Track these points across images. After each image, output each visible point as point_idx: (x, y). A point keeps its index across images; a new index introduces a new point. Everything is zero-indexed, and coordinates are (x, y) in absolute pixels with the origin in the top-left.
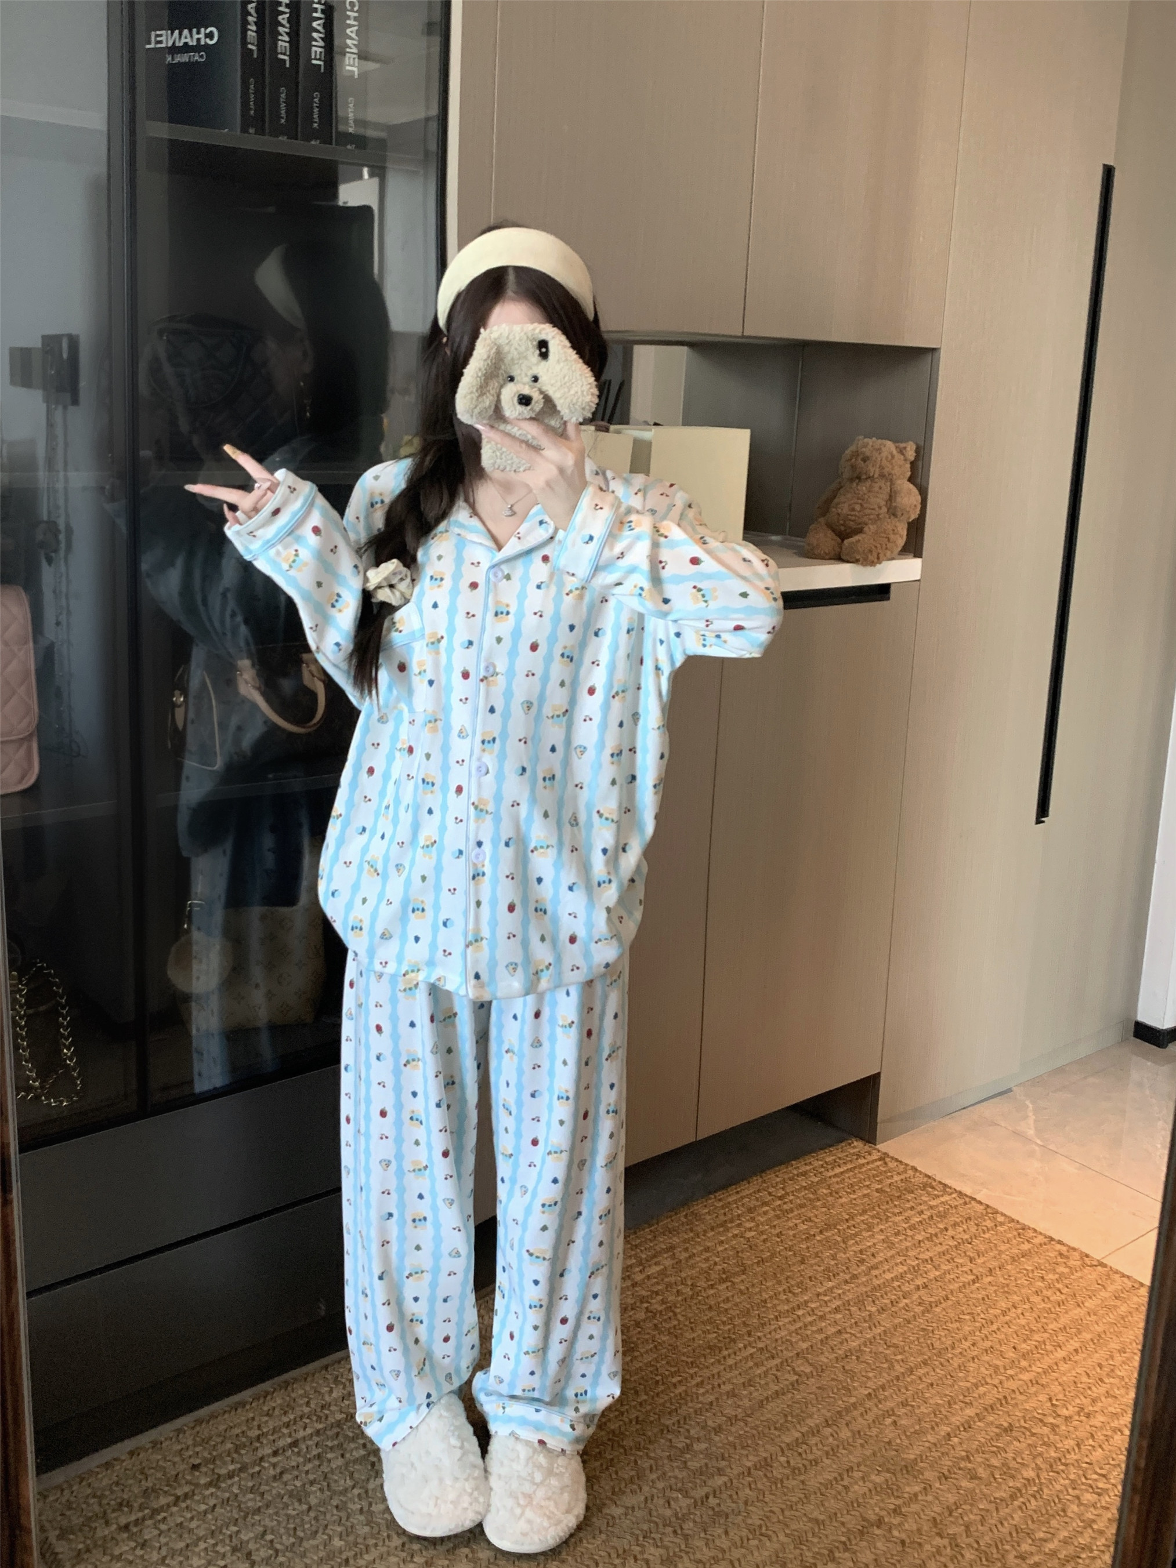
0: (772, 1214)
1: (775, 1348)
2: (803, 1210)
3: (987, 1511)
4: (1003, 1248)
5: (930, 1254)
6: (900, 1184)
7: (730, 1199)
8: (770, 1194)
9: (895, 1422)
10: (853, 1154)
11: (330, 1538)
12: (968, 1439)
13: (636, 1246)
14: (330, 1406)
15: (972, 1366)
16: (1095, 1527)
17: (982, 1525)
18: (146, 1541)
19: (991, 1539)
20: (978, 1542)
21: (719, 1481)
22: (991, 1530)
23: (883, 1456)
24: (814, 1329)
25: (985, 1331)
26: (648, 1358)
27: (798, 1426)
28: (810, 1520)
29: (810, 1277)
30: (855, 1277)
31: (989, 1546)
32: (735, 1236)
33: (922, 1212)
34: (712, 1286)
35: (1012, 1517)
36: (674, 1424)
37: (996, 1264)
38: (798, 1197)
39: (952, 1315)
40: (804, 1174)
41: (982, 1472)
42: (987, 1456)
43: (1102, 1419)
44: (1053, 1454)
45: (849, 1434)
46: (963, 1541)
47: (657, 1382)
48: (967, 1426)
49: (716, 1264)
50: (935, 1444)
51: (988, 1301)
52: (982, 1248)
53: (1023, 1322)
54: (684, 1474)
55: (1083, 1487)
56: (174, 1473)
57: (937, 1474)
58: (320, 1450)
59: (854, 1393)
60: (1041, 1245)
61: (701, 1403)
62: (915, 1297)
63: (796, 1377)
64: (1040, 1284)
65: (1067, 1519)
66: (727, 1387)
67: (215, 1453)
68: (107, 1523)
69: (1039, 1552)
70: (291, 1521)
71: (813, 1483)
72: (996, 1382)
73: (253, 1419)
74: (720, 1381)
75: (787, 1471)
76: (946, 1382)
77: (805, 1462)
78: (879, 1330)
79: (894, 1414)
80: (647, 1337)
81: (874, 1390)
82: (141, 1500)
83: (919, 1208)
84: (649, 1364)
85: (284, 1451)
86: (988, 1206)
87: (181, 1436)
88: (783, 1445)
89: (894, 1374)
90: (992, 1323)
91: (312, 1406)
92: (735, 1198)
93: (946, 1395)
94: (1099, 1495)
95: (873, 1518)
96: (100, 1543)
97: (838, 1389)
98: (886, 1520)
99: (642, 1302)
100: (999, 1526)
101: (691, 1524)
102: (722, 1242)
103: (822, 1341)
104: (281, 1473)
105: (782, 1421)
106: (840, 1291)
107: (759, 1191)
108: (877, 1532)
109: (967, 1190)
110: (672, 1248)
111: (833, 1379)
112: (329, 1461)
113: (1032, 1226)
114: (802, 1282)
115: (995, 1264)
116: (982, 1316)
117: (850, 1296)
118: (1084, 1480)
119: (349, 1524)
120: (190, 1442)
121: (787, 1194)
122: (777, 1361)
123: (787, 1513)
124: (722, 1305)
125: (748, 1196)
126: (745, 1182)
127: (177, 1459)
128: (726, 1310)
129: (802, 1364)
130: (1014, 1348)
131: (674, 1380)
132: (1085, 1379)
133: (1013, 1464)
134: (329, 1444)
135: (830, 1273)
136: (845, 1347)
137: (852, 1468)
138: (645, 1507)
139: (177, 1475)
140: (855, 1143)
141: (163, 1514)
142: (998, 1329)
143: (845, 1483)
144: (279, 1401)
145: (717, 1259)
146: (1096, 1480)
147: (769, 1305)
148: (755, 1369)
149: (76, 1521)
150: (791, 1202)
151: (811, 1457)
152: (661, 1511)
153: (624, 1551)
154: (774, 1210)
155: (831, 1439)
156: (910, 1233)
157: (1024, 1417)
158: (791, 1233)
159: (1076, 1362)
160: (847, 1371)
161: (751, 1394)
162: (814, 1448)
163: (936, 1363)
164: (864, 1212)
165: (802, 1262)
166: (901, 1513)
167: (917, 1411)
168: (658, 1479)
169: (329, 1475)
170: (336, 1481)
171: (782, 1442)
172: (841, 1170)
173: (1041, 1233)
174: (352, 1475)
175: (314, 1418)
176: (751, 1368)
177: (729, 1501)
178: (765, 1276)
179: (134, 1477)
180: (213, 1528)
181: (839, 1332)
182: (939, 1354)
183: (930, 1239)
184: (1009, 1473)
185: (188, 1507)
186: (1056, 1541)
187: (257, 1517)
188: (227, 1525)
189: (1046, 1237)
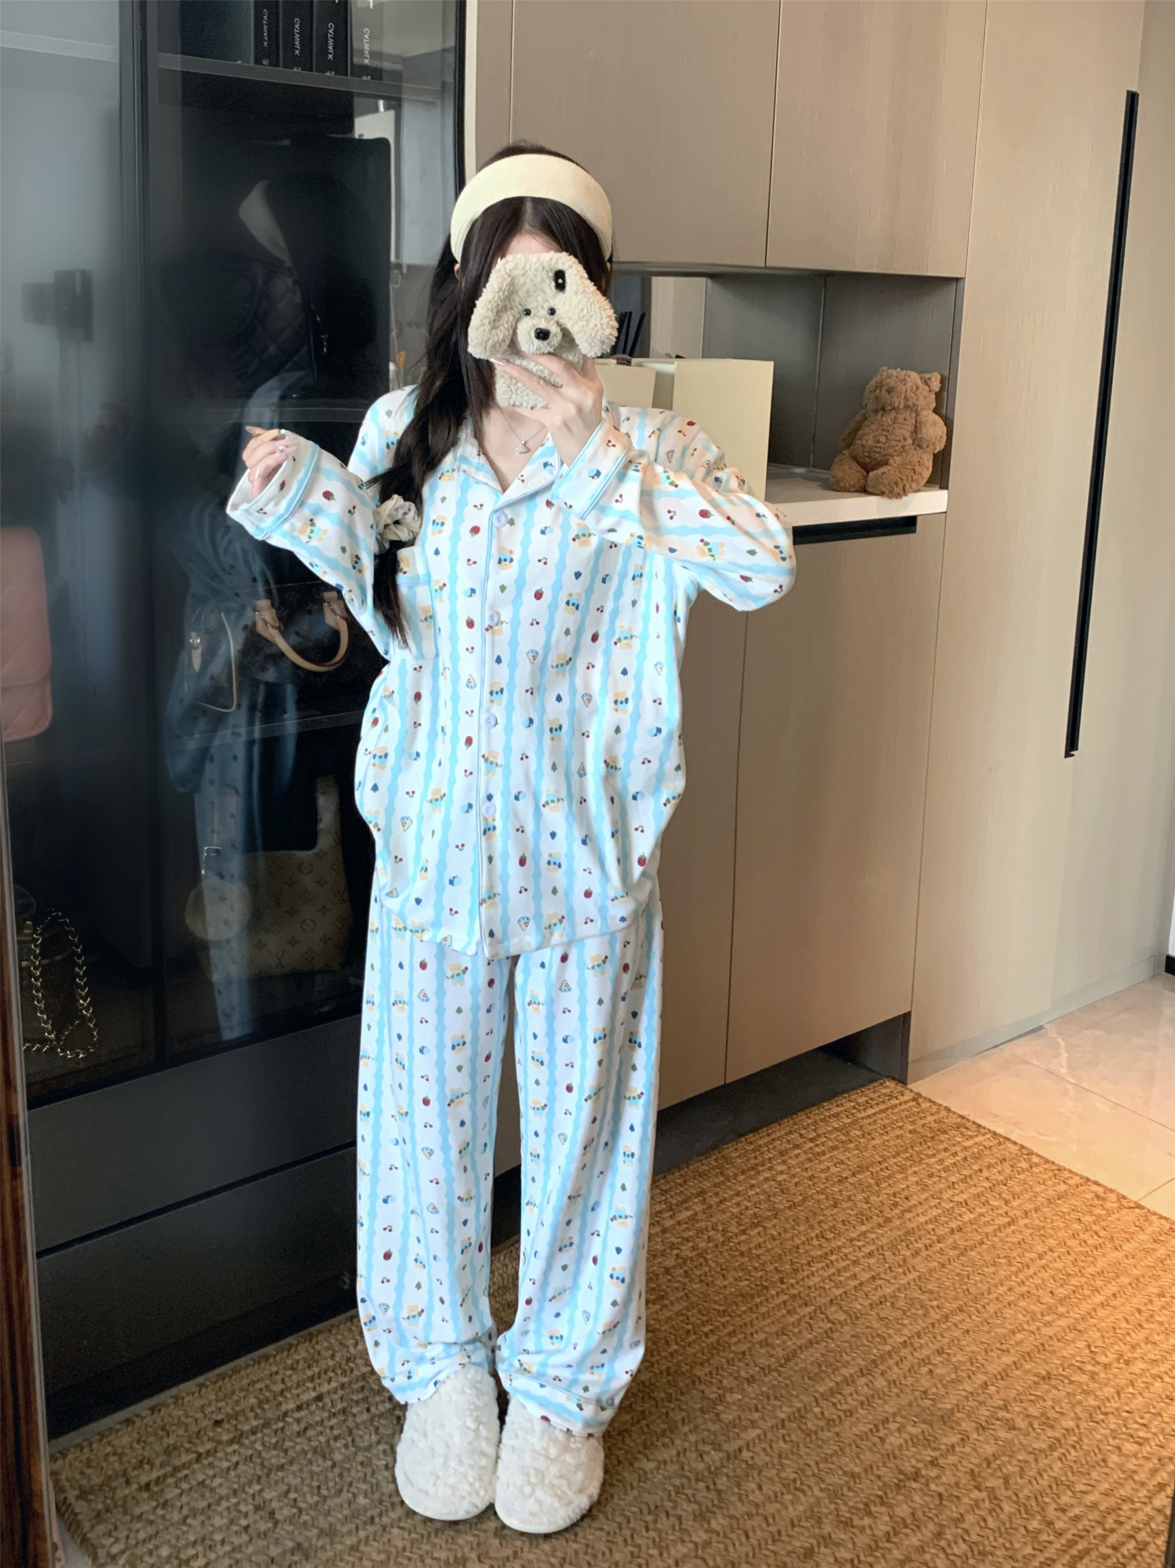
0: (803, 1157)
1: (808, 1295)
2: (836, 1152)
3: (1026, 1462)
4: (1038, 1189)
5: (965, 1196)
6: (934, 1125)
7: (761, 1142)
8: (801, 1136)
9: (931, 1371)
10: (885, 1095)
11: (355, 1496)
12: (1006, 1388)
13: (666, 1191)
14: (355, 1358)
15: (1008, 1312)
16: (1136, 1478)
17: (1021, 1478)
18: (166, 1501)
19: (1030, 1491)
20: (1016, 1495)
21: (752, 1433)
22: (1030, 1482)
23: (919, 1406)
24: (848, 1274)
25: (1021, 1276)
26: (677, 1307)
27: (832, 1376)
28: (845, 1473)
29: (843, 1221)
30: (888, 1220)
31: (1028, 1498)
32: (767, 1179)
33: (955, 1154)
34: (744, 1232)
35: (1051, 1468)
36: (706, 1375)
37: (1032, 1206)
38: (830, 1139)
39: (987, 1258)
40: (836, 1115)
41: (1021, 1423)
42: (1024, 1405)
43: (1142, 1366)
44: (1092, 1402)
45: (885, 1383)
46: (1002, 1493)
47: (688, 1332)
48: (1004, 1375)
49: (747, 1208)
50: (972, 1393)
51: (1024, 1246)
52: (1017, 1189)
53: (1059, 1265)
54: (717, 1426)
55: (1124, 1436)
56: (196, 1429)
57: (974, 1425)
58: (345, 1404)
59: (890, 1341)
60: (1077, 1186)
61: (733, 1352)
62: (950, 1241)
63: (830, 1325)
64: (1076, 1226)
65: (1107, 1470)
66: (759, 1337)
67: (237, 1409)
68: (128, 1482)
69: (1080, 1503)
70: (315, 1477)
71: (848, 1435)
72: (1033, 1328)
73: (277, 1373)
74: (753, 1330)
75: (821, 1423)
76: (982, 1328)
77: (841, 1413)
78: (914, 1275)
79: (930, 1363)
80: (677, 1285)
81: (909, 1338)
82: (160, 1459)
83: (953, 1150)
84: (679, 1313)
85: (308, 1405)
86: (1022, 1147)
87: (203, 1391)
88: (817, 1395)
89: (929, 1320)
90: (1028, 1267)
91: (337, 1359)
92: (766, 1140)
93: (982, 1343)
94: (1140, 1444)
95: (910, 1470)
96: (120, 1503)
97: (873, 1337)
98: (924, 1472)
99: (672, 1248)
100: (1039, 1478)
101: (724, 1479)
102: (752, 1186)
103: (855, 1287)
104: (306, 1429)
105: (817, 1370)
106: (873, 1236)
107: (790, 1133)
108: (914, 1485)
109: (1001, 1131)
110: (702, 1193)
111: (867, 1327)
112: (354, 1415)
113: (1067, 1167)
114: (834, 1226)
115: (1030, 1206)
116: (1018, 1259)
117: (884, 1241)
118: (1124, 1430)
119: (374, 1481)
120: (213, 1397)
121: (819, 1136)
122: (811, 1308)
123: (822, 1466)
124: (754, 1251)
125: (778, 1139)
126: (776, 1124)
127: (199, 1415)
128: (758, 1256)
129: (836, 1312)
130: (1051, 1292)
131: (706, 1329)
132: (1124, 1325)
133: (1052, 1414)
134: (355, 1397)
135: (863, 1218)
136: (880, 1293)
137: (887, 1419)
138: (678, 1461)
139: (199, 1432)
140: (888, 1083)
141: (186, 1472)
142: (1035, 1274)
143: (881, 1434)
144: (304, 1354)
145: (748, 1204)
146: (1137, 1430)
147: (801, 1251)
148: (788, 1317)
149: (97, 1480)
150: (823, 1144)
151: (845, 1407)
152: (693, 1465)
153: (657, 1507)
154: (806, 1152)
155: (866, 1389)
156: (943, 1174)
157: (1062, 1365)
158: (823, 1176)
159: (1114, 1308)
160: (881, 1319)
161: (784, 1342)
162: (849, 1399)
163: (972, 1309)
164: (898, 1154)
165: (835, 1206)
166: (937, 1465)
167: (953, 1360)
168: (691, 1431)
169: (355, 1431)
170: (361, 1437)
171: (817, 1391)
172: (873, 1111)
173: (1076, 1174)
174: (377, 1430)
175: (339, 1372)
176: (783, 1316)
177: (762, 1454)
178: (797, 1221)
179: (156, 1434)
180: (236, 1486)
181: (873, 1278)
182: (976, 1299)
183: (964, 1180)
184: (1048, 1423)
185: (210, 1465)
186: (1097, 1493)
187: (280, 1474)
188: (250, 1483)
189: (1082, 1177)
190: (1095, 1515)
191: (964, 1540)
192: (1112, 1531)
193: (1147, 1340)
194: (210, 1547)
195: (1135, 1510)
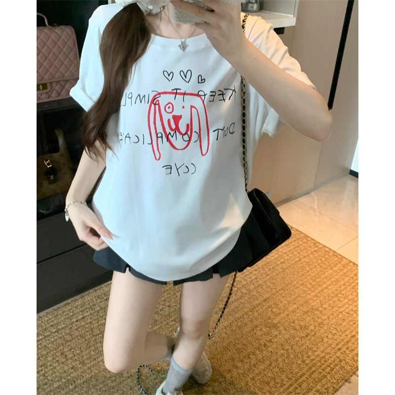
3: (298, 341)
4: (309, 249)
5: (286, 251)
11: (91, 351)
12: (294, 316)
15: (296, 290)
16: (332, 346)
17: (296, 346)
19: (299, 351)
20: (295, 352)
22: (299, 347)
23: (267, 322)
25: (301, 278)
27: (241, 311)
28: (243, 344)
31: (298, 353)
35: (306, 343)
39: (291, 272)
41: (298, 327)
42: (299, 322)
43: (336, 309)
44: (320, 321)
45: (257, 314)
46: (290, 351)
48: (294, 311)
50: (283, 318)
51: (303, 268)
52: (302, 249)
53: (313, 275)
55: (329, 332)
56: (45, 328)
57: (283, 328)
59: (260, 300)
60: (321, 248)
62: (280, 266)
64: (319, 261)
65: (323, 344)
67: (58, 321)
69: (314, 355)
71: (244, 332)
72: (304, 296)
76: (288, 296)
77: (243, 324)
78: (268, 277)
79: (271, 307)
86: (305, 234)
90: (304, 275)
93: (288, 301)
94: (334, 335)
95: (263, 343)
98: (267, 344)
100: (302, 346)
111: (253, 295)
115: (306, 255)
118: (329, 330)
130: (310, 284)
132: (332, 295)
133: (307, 325)
136: (257, 283)
137: (257, 326)
141: (40, 342)
142: (306, 277)
143: (255, 331)
146: (333, 330)
151: (245, 322)
155: (251, 316)
157: (312, 308)
159: (329, 289)
160: (258, 292)
162: (246, 319)
163: (285, 289)
166: (271, 342)
167: (279, 306)
169: (93, 329)
170: (95, 332)
173: (321, 244)
175: (90, 309)
180: (55, 347)
181: (256, 278)
182: (287, 286)
184: (306, 327)
185: (49, 340)
186: (319, 351)
187: (69, 343)
188: (60, 346)
189: (323, 245)
190: (318, 359)
191: (278, 367)
192: (323, 364)
193: (339, 300)
194: (46, 367)
195: (331, 357)
